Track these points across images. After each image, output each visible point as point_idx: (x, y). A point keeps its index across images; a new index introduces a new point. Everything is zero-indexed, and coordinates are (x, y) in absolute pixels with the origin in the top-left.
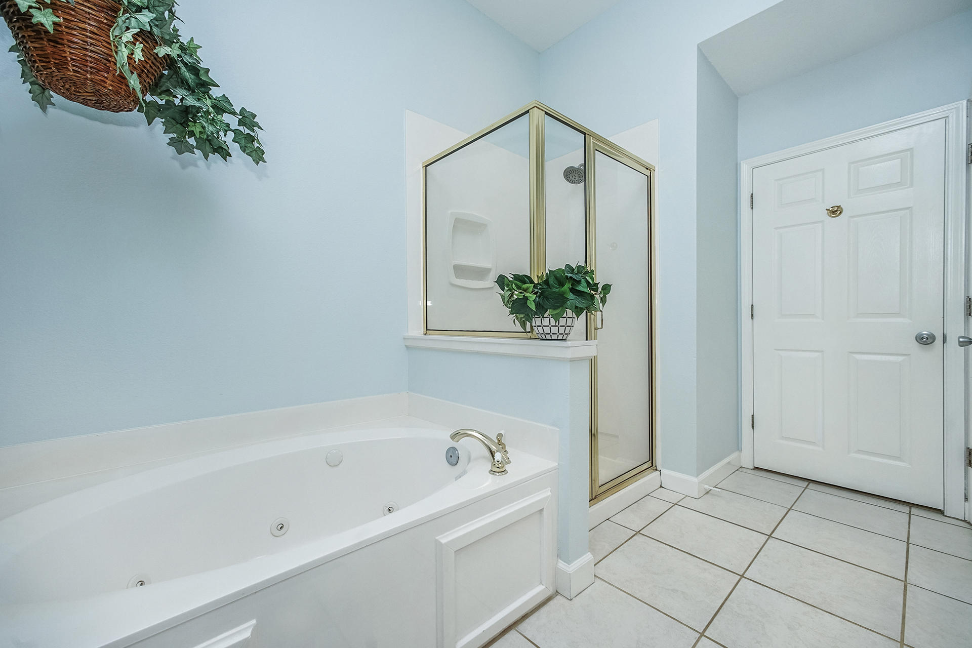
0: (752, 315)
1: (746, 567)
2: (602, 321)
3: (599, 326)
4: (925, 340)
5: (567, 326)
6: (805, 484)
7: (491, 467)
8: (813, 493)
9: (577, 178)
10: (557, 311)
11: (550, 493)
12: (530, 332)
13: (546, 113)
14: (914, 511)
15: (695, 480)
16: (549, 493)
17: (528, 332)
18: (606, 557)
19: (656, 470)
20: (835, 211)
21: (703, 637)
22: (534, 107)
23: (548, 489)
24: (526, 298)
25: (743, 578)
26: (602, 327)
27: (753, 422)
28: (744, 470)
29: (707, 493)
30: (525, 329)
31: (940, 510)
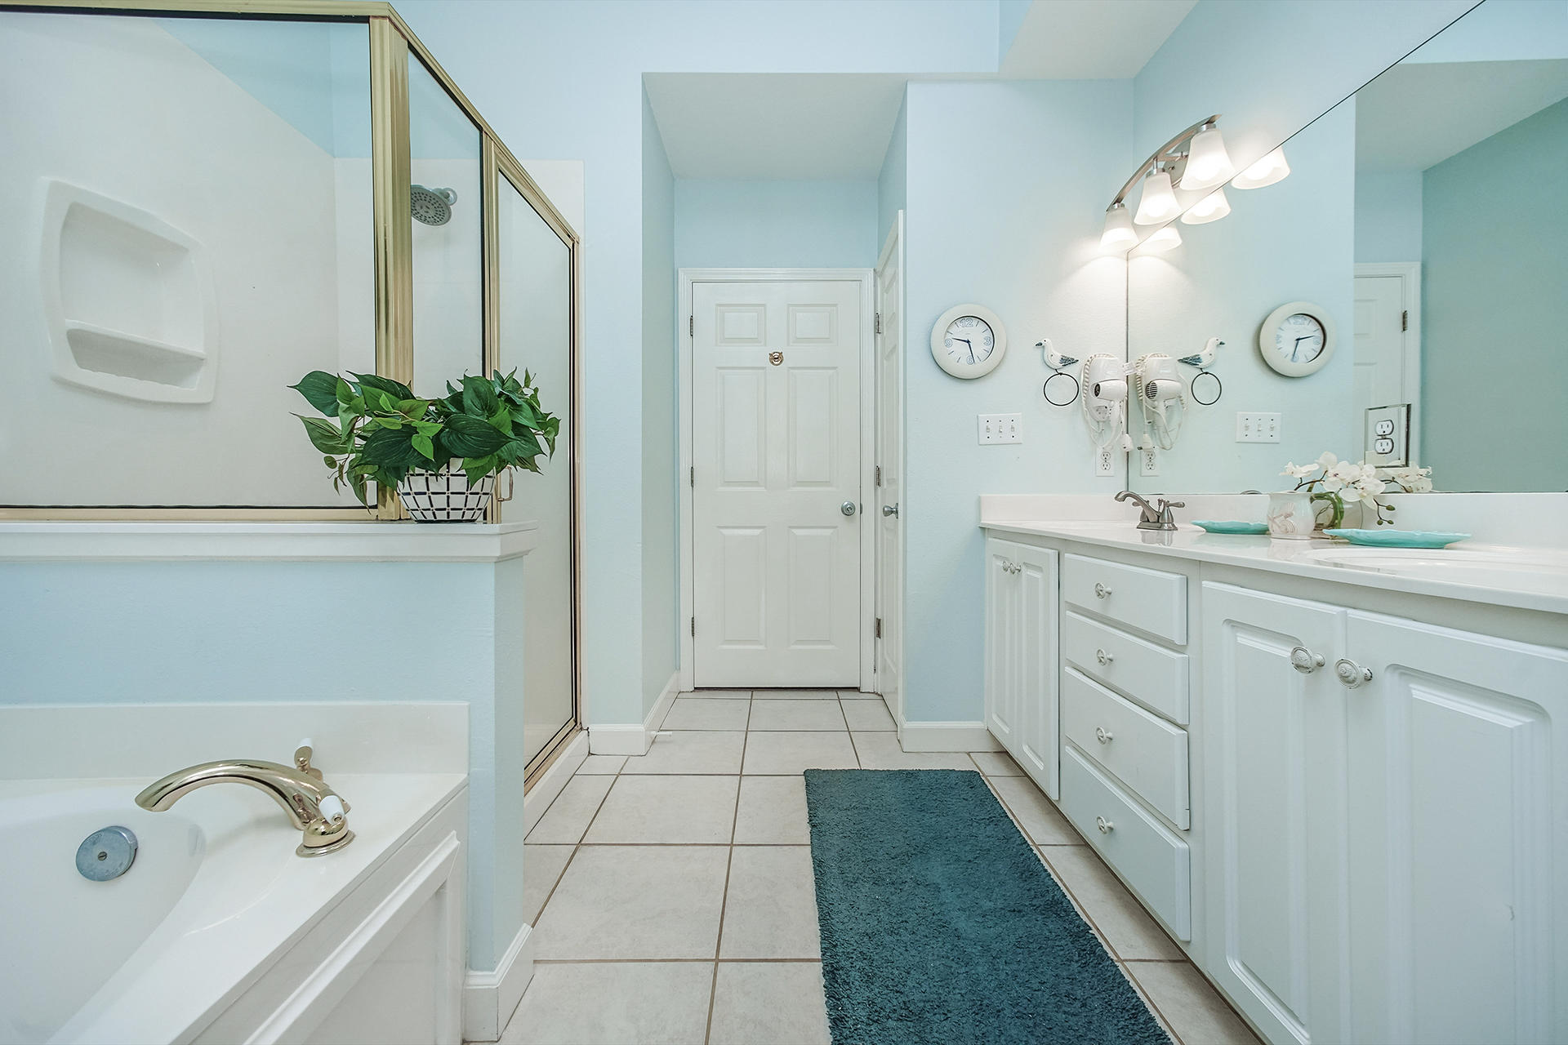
0: (692, 481)
1: (731, 831)
2: (511, 485)
3: (505, 494)
4: (848, 511)
5: (484, 494)
6: (748, 694)
7: (304, 840)
8: (762, 702)
9: (432, 213)
10: (479, 463)
11: (458, 842)
12: (375, 507)
13: (411, 47)
14: (842, 694)
15: (641, 728)
16: (456, 843)
17: (371, 507)
18: (540, 913)
19: (581, 729)
20: (776, 358)
21: (719, 963)
22: (384, 17)
23: (452, 833)
24: (410, 431)
25: (734, 848)
26: (511, 497)
27: (693, 627)
28: (684, 695)
29: (653, 742)
30: (364, 500)
31: (856, 688)
